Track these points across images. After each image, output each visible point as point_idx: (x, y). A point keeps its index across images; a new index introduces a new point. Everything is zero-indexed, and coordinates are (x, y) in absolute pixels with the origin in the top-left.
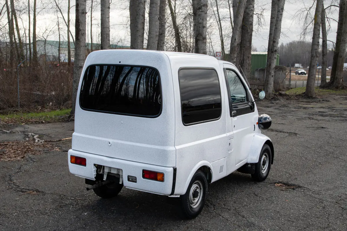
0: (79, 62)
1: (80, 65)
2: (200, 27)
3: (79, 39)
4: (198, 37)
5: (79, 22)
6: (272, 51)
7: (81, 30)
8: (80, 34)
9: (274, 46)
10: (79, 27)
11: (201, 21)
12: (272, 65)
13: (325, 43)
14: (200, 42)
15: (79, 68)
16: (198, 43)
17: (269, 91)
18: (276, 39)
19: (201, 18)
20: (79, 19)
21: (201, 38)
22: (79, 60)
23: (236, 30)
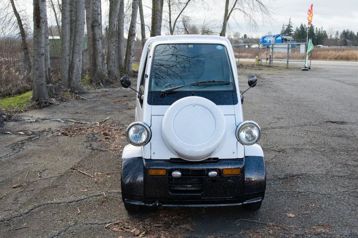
0: (41, 50)
1: (41, 52)
2: (95, 14)
3: (40, 27)
4: (95, 23)
5: (39, 10)
6: (131, 34)
7: (41, 18)
8: (41, 21)
9: (133, 31)
10: (40, 15)
11: (96, 8)
12: (132, 47)
13: (143, 27)
14: (96, 28)
15: (41, 56)
16: (94, 29)
17: (130, 70)
18: (134, 24)
19: (96, 6)
20: (39, 7)
21: (97, 25)
22: (41, 47)
23: (115, 16)
